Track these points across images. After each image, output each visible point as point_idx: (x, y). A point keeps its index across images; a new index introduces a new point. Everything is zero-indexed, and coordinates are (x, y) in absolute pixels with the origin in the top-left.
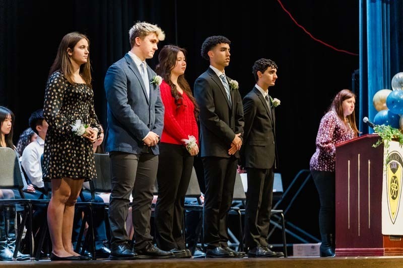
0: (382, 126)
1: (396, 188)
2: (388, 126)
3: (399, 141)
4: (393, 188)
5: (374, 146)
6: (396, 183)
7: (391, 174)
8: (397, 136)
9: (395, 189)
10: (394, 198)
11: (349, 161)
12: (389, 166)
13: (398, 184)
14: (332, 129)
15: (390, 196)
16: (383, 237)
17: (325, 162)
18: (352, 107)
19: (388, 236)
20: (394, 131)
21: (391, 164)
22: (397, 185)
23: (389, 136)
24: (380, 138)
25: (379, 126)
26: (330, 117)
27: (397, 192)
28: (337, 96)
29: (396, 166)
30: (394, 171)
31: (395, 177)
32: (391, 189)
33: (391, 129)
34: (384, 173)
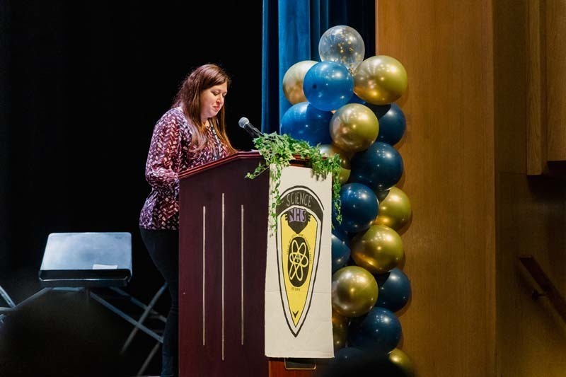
0: (272, 135)
1: (304, 262)
2: (285, 135)
3: (311, 167)
4: (294, 263)
5: (249, 175)
6: (302, 251)
7: (288, 234)
8: (305, 156)
9: (300, 264)
10: (296, 283)
11: (204, 208)
12: (284, 217)
13: (308, 254)
14: (175, 143)
15: (287, 279)
16: (270, 362)
17: (162, 212)
18: (218, 103)
19: (281, 360)
20: (297, 146)
21: (289, 214)
22: (304, 256)
23: (284, 156)
24: (261, 159)
25: (266, 136)
26: (171, 119)
27: (306, 270)
28: (193, 74)
29: (302, 217)
30: (297, 227)
31: (300, 240)
32: (290, 264)
33: (291, 142)
34: (270, 232)
